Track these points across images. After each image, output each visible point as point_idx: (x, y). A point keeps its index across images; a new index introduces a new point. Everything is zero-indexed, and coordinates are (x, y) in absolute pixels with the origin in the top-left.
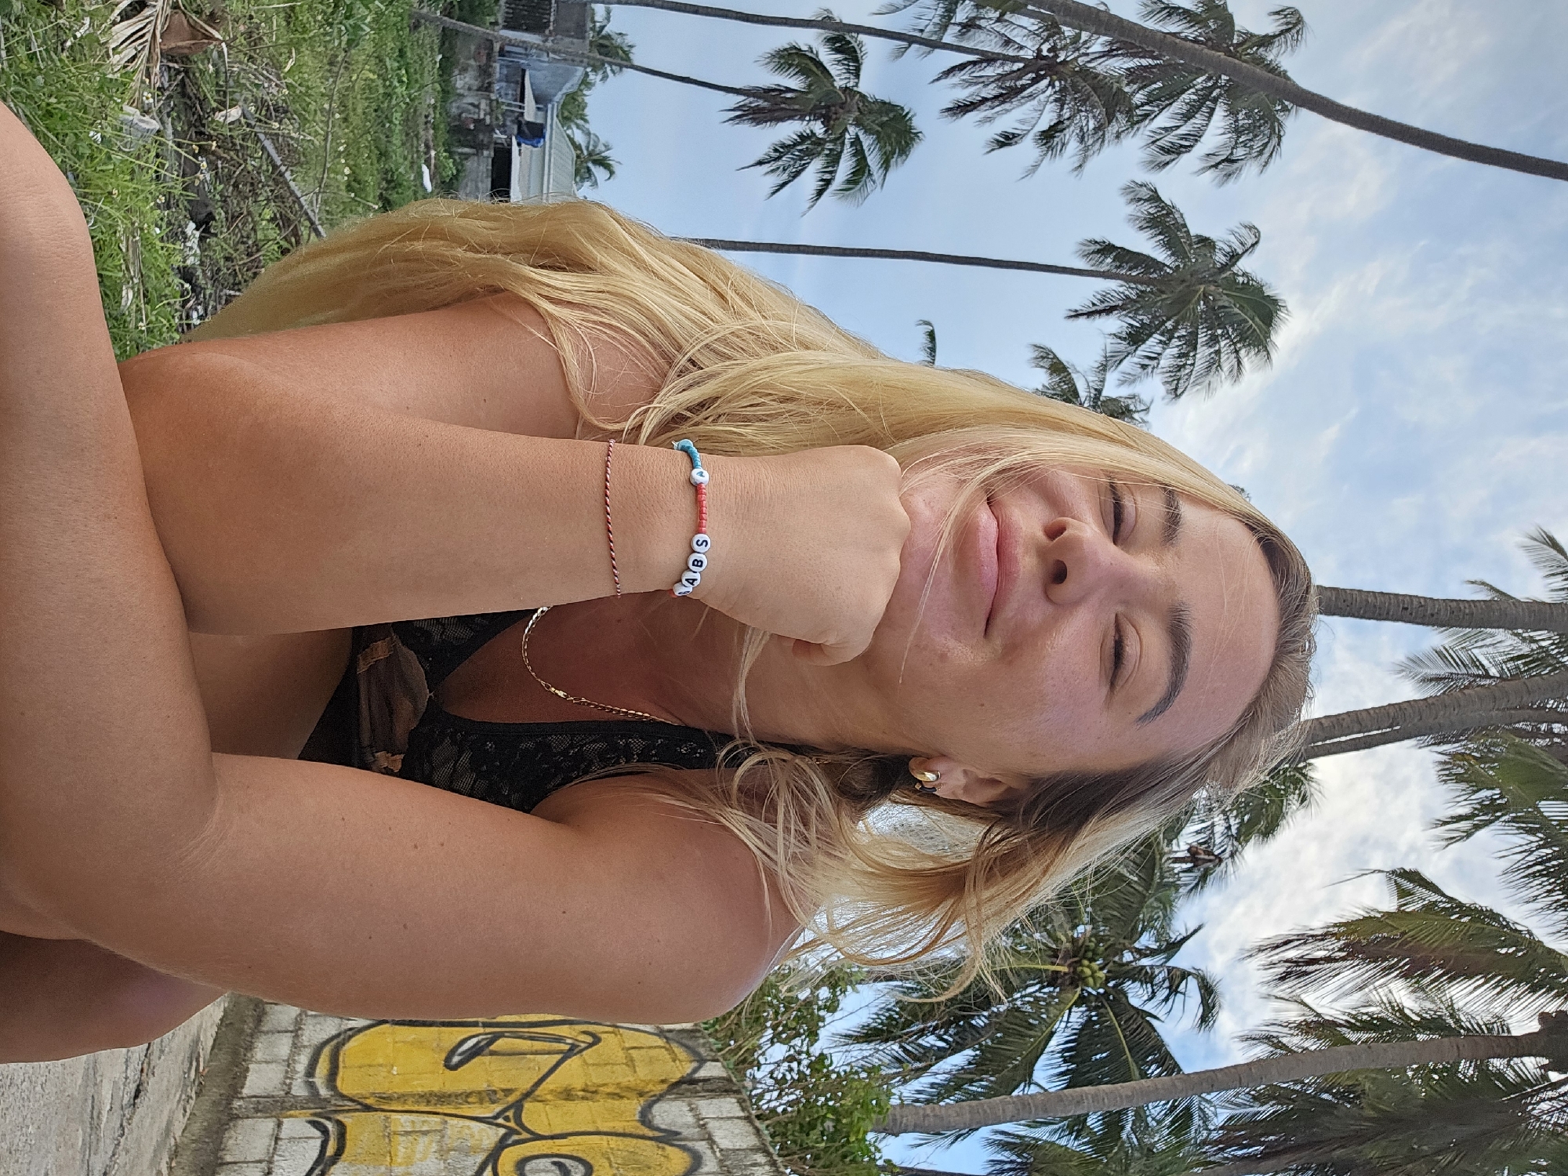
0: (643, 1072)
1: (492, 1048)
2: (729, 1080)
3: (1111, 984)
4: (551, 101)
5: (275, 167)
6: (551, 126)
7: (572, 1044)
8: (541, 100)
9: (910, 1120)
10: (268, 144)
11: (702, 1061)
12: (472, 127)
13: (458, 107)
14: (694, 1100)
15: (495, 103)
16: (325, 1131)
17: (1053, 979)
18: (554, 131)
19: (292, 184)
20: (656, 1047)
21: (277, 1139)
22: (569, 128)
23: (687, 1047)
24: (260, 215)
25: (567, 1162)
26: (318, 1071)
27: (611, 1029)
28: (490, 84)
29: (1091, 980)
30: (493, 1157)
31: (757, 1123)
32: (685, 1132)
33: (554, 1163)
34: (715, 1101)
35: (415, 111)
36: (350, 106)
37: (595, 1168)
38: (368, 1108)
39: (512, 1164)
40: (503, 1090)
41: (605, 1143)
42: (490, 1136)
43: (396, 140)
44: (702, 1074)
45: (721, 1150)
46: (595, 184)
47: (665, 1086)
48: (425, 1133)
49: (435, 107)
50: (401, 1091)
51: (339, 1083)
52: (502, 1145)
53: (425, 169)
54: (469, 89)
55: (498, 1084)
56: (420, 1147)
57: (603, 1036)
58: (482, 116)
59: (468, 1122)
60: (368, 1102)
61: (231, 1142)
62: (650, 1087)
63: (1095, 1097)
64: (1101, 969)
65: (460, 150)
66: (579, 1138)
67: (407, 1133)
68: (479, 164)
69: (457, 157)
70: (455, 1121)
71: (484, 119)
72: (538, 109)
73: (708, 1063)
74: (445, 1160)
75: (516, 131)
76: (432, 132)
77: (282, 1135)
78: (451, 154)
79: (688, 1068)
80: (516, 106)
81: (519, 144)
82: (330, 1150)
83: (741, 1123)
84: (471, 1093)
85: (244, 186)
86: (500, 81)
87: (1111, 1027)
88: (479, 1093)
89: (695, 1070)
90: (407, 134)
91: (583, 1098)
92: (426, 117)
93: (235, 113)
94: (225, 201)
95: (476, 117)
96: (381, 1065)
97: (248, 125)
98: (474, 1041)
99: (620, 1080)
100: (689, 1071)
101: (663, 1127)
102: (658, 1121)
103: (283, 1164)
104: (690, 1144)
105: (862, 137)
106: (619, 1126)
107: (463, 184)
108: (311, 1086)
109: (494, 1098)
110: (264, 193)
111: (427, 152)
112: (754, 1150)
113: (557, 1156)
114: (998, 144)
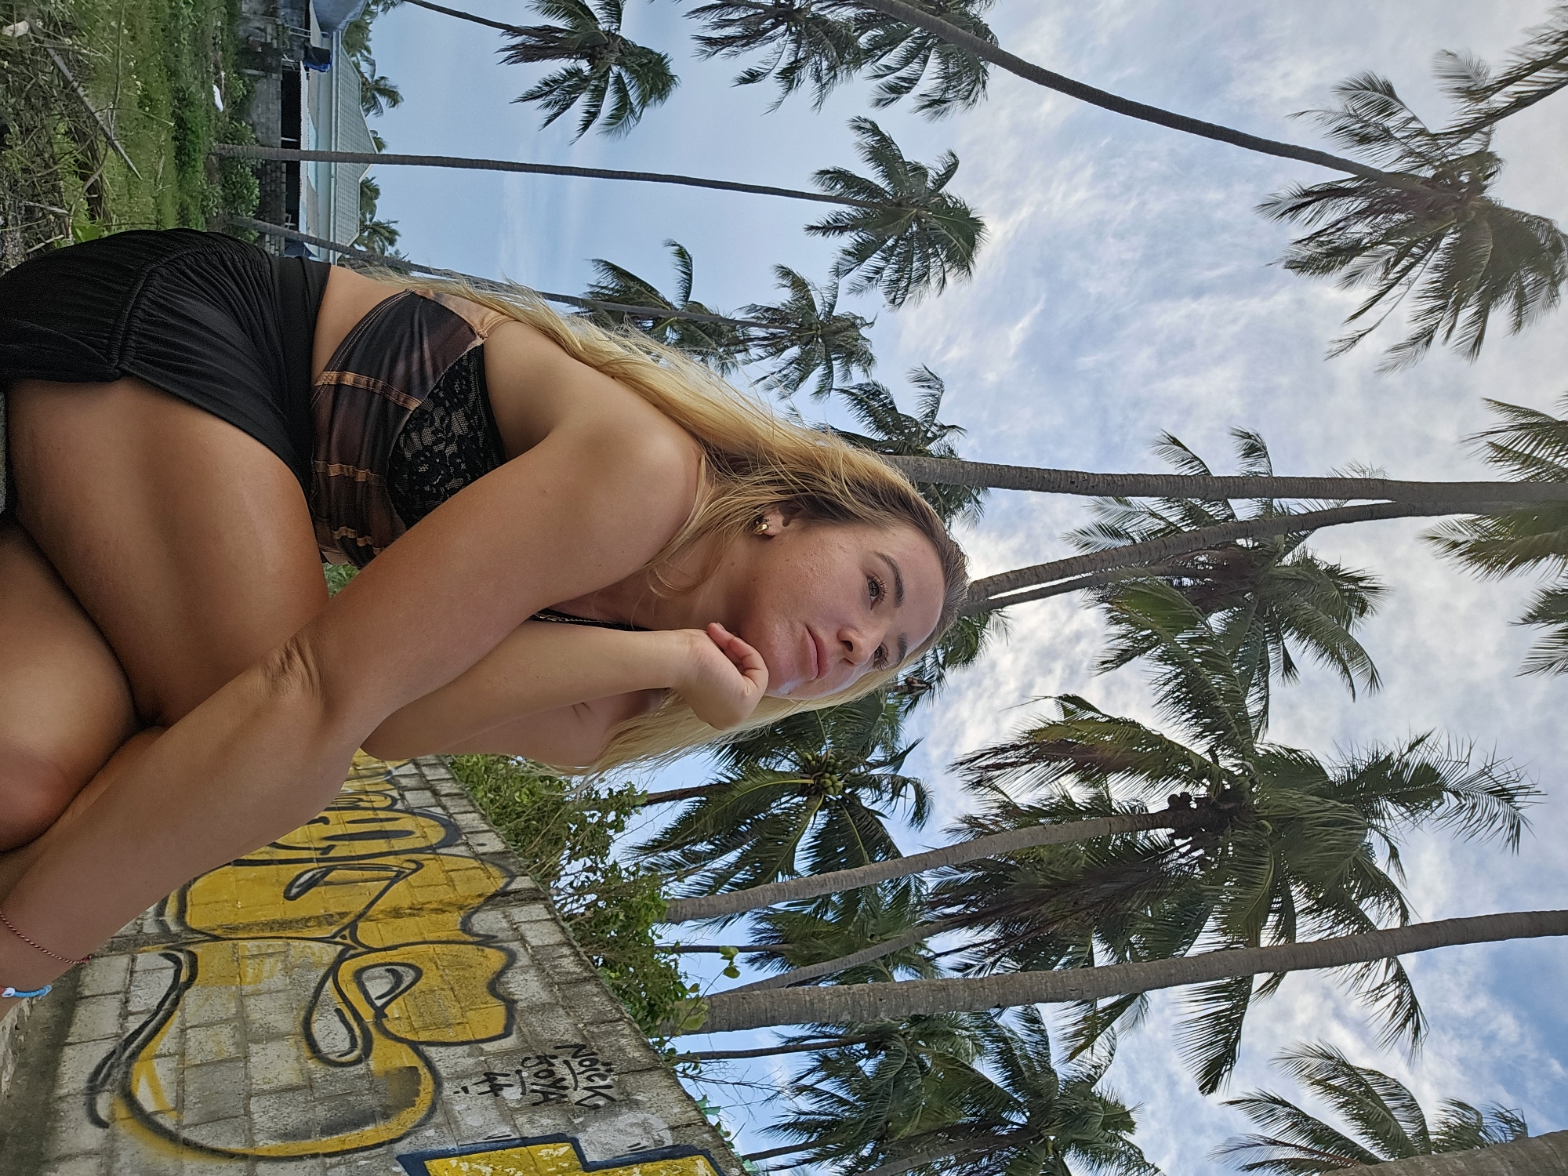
0: (462, 890)
1: (327, 879)
2: (537, 890)
3: (848, 791)
4: (335, 28)
5: (67, 83)
6: (337, 52)
7: (398, 871)
8: (326, 28)
9: (689, 910)
10: (57, 59)
11: (512, 877)
12: (260, 50)
13: (245, 31)
14: (507, 909)
15: (281, 29)
16: (177, 962)
17: (803, 790)
18: (340, 59)
19: (85, 99)
20: (474, 868)
21: (132, 972)
22: (353, 56)
23: (499, 866)
24: (55, 129)
25: (399, 969)
26: (167, 910)
27: (432, 856)
28: (275, 9)
29: (831, 789)
30: (333, 970)
31: (563, 923)
32: (500, 935)
33: (388, 970)
34: (525, 908)
35: (203, 32)
36: (137, 24)
37: (425, 971)
38: (216, 938)
39: (351, 974)
40: (339, 914)
41: (432, 950)
42: (330, 953)
43: (186, 60)
44: (513, 886)
45: (532, 947)
46: (381, 113)
47: (482, 900)
48: (270, 955)
49: (222, 30)
50: (246, 921)
51: (188, 919)
52: (340, 959)
53: (215, 88)
54: (255, 13)
55: (333, 910)
56: (267, 967)
57: (425, 863)
58: (269, 40)
59: (309, 943)
60: (216, 933)
61: (88, 979)
62: (469, 901)
63: (835, 880)
64: (840, 780)
65: (250, 72)
66: (408, 948)
67: (254, 956)
68: (268, 87)
69: (246, 79)
70: (296, 943)
71: (271, 43)
72: (323, 35)
73: (518, 878)
74: (290, 977)
75: (303, 56)
76: (220, 53)
77: (137, 968)
78: (241, 76)
79: (501, 883)
80: (301, 32)
81: (307, 69)
82: (183, 978)
83: (549, 924)
84: (310, 918)
85: (38, 100)
86: (285, 7)
87: (848, 824)
88: (318, 917)
89: (508, 884)
90: (196, 55)
91: (410, 915)
92: (214, 38)
93: (22, 28)
94: (18, 115)
95: (263, 40)
96: (226, 901)
97: (37, 40)
98: (310, 874)
99: (442, 897)
100: (502, 885)
101: (481, 932)
102: (476, 928)
103: (139, 993)
104: (505, 945)
105: (623, 74)
106: (443, 936)
107: (254, 106)
108: (162, 924)
109: (330, 920)
110: (58, 108)
111: (217, 73)
112: (560, 945)
113: (390, 964)
114: (744, 81)
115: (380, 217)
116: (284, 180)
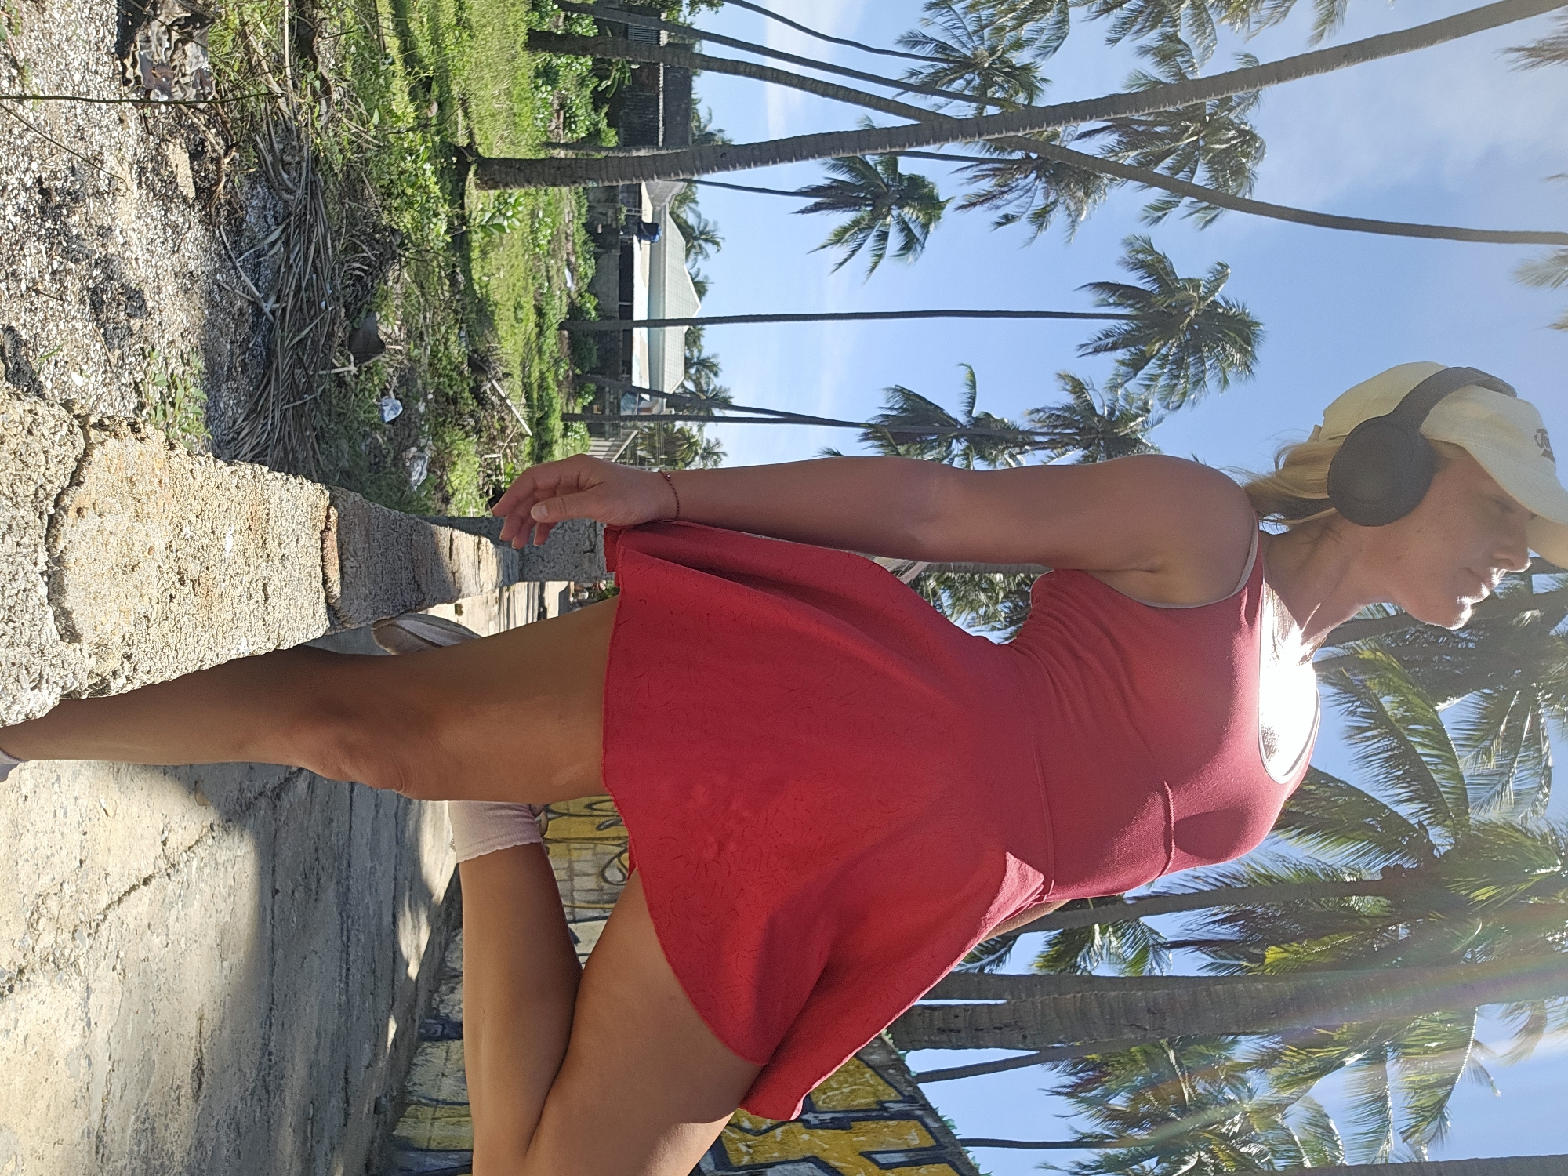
4: (663, 202)
6: (665, 222)
8: (656, 203)
12: (602, 230)
15: (619, 212)
18: (667, 228)
28: (615, 196)
46: (707, 256)
53: (567, 272)
54: (599, 201)
58: (609, 222)
68: (611, 261)
71: (611, 224)
72: (654, 211)
75: (636, 231)
80: (635, 211)
81: (639, 241)
86: (622, 192)
95: (605, 222)
111: (568, 260)
114: (1000, 224)
115: (704, 355)
116: (621, 338)
